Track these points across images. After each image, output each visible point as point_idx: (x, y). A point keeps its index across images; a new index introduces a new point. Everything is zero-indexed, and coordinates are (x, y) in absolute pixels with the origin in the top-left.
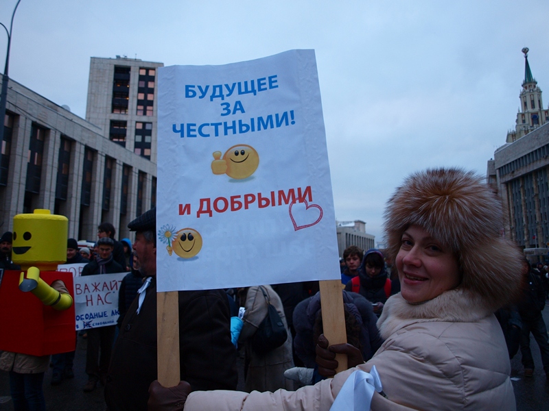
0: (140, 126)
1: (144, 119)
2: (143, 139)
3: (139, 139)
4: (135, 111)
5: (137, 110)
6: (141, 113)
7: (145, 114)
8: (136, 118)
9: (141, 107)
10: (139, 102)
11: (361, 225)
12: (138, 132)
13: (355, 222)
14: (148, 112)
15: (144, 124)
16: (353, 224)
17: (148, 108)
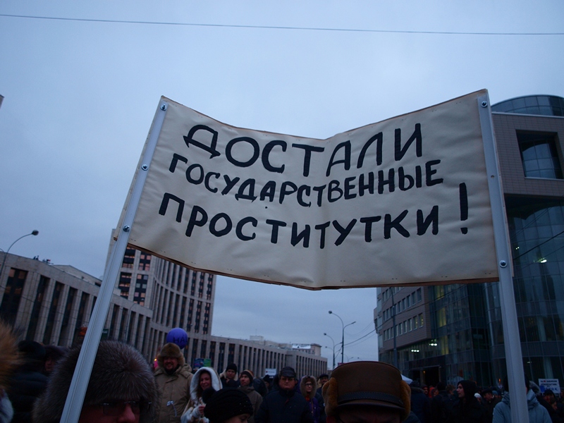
0: (140, 277)
1: (143, 273)
2: (141, 286)
3: (138, 286)
4: (137, 267)
5: (139, 266)
6: (141, 268)
7: (144, 269)
8: (138, 272)
9: (142, 264)
10: (141, 261)
11: (316, 348)
12: (138, 281)
13: (311, 345)
14: (146, 268)
15: (143, 276)
16: (309, 347)
17: (147, 265)
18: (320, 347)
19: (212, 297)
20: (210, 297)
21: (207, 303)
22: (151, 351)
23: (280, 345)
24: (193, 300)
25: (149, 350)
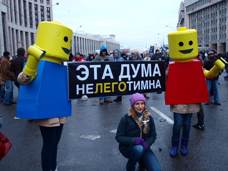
11: (113, 37)
13: (110, 35)
16: (109, 37)
18: (115, 36)
19: (50, 2)
20: (49, 3)
21: (47, 8)
22: (12, 45)
23: (95, 36)
24: (37, 5)
25: (10, 44)
